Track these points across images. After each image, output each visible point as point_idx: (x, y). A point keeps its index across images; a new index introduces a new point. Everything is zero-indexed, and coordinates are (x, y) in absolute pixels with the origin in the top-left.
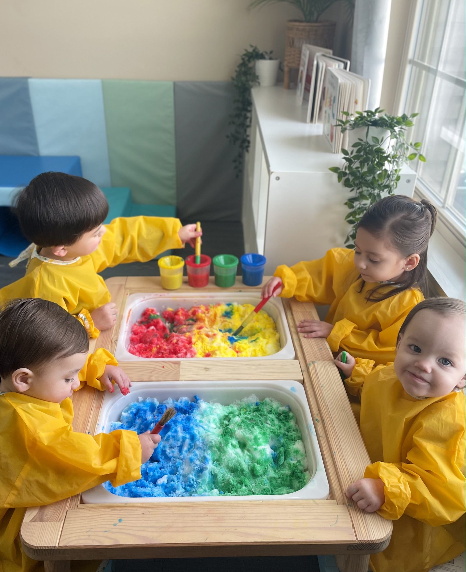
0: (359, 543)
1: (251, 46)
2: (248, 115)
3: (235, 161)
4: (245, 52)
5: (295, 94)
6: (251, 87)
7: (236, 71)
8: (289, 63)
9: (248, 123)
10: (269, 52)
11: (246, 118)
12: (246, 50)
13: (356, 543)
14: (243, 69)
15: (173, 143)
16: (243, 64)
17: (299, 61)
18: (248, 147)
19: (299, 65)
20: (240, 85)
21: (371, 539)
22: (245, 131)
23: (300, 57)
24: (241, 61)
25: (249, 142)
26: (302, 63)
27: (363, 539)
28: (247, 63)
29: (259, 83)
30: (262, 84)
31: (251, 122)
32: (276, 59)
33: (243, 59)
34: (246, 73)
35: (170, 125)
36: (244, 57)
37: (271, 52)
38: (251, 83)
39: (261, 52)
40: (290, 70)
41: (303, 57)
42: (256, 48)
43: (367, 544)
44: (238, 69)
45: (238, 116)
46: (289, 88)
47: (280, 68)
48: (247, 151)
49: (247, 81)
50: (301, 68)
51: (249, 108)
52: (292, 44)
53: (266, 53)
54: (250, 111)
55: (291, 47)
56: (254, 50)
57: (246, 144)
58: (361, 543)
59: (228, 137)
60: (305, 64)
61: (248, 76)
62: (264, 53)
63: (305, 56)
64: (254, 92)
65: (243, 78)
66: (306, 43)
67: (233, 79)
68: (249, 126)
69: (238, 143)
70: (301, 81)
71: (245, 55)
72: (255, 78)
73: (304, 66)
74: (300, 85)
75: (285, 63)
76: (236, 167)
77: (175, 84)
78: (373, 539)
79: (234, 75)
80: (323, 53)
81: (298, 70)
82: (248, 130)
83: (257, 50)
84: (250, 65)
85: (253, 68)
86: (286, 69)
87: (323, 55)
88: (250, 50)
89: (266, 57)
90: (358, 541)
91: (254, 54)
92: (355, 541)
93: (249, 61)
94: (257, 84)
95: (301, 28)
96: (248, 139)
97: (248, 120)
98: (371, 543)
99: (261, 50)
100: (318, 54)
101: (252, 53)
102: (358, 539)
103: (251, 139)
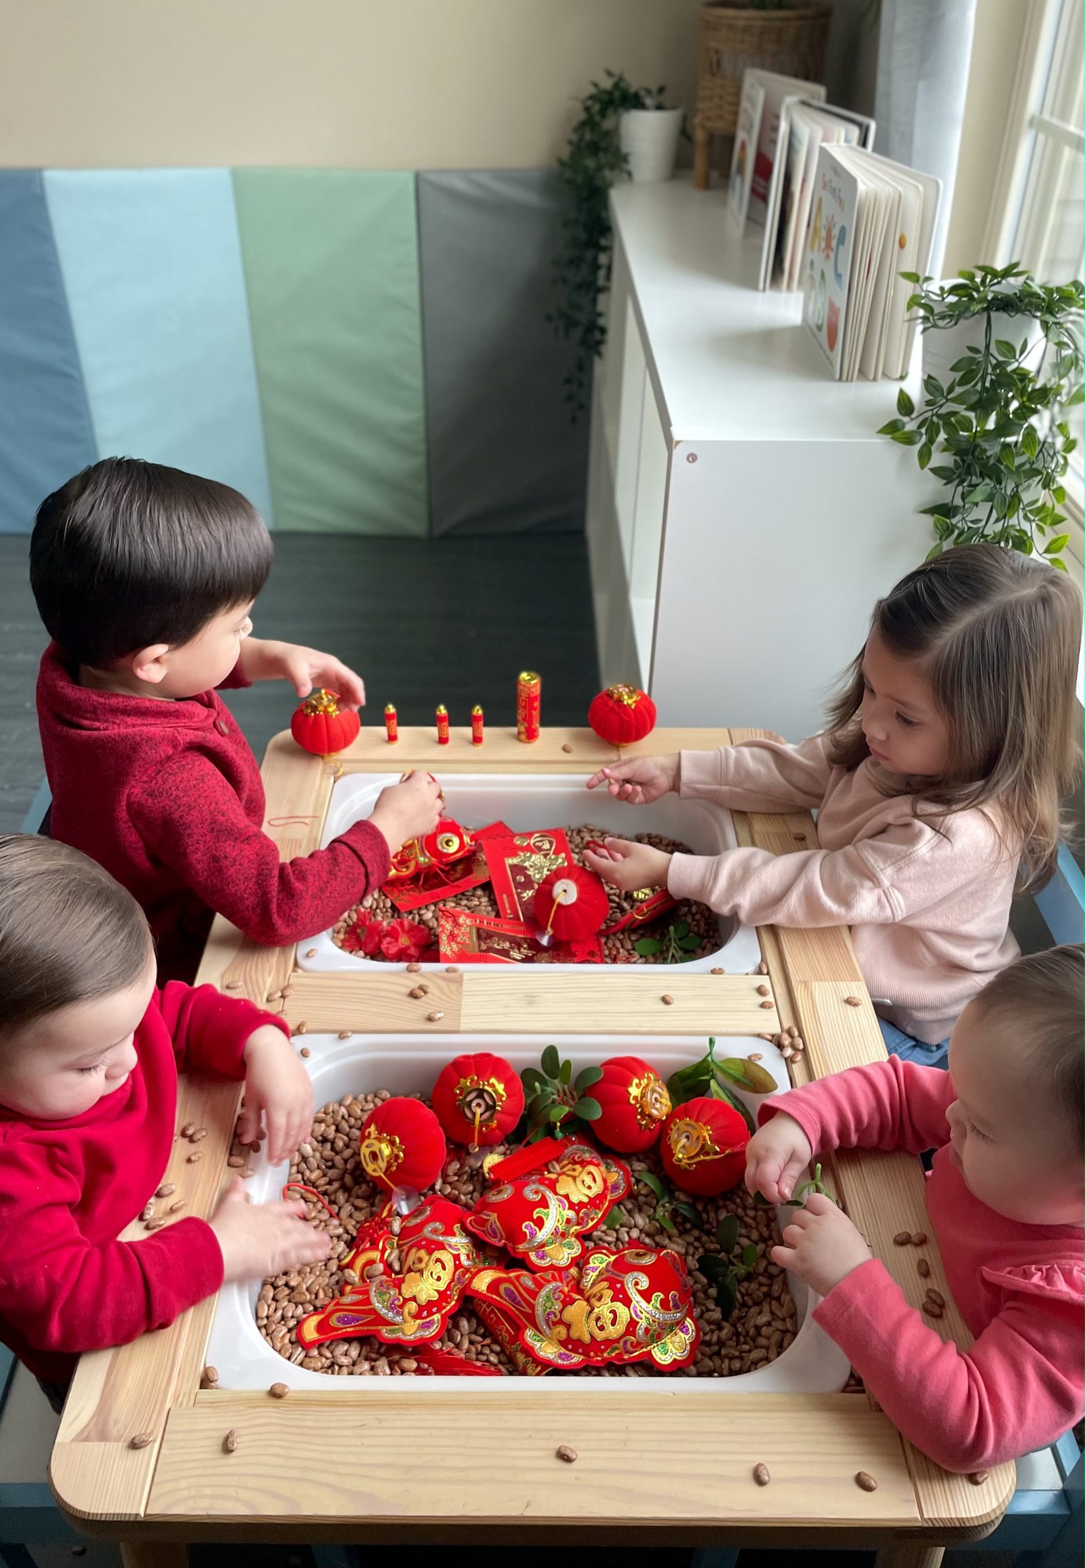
0: (925, 1525)
1: (609, 74)
2: (603, 259)
3: (568, 381)
4: (592, 90)
5: (724, 203)
6: (610, 185)
7: (570, 142)
8: (709, 119)
9: (601, 282)
10: (654, 89)
11: (596, 267)
12: (595, 85)
13: (920, 1524)
14: (588, 137)
15: (415, 335)
16: (589, 123)
17: (736, 114)
18: (600, 342)
19: (734, 124)
20: (580, 179)
21: (959, 1516)
22: (594, 301)
23: (737, 104)
24: (582, 116)
25: (603, 331)
26: (742, 120)
27: (936, 1516)
28: (597, 118)
29: (630, 174)
30: (636, 176)
31: (608, 277)
32: (674, 108)
33: (587, 109)
34: (594, 148)
35: (409, 290)
36: (589, 103)
37: (661, 90)
38: (607, 173)
39: (633, 90)
40: (711, 139)
41: (745, 104)
42: (621, 79)
43: (948, 1528)
44: (574, 137)
45: (575, 262)
46: (706, 185)
47: (684, 134)
48: (599, 354)
49: (600, 168)
50: (741, 136)
51: (603, 242)
52: (715, 68)
53: (649, 92)
54: (607, 249)
55: (713, 74)
56: (616, 85)
57: (597, 335)
58: (931, 1525)
59: (549, 318)
60: (751, 126)
61: (602, 155)
62: (642, 93)
63: (752, 101)
64: (617, 197)
65: (590, 163)
66: (754, 65)
67: (562, 163)
68: (605, 289)
69: (577, 333)
70: (741, 170)
71: (591, 97)
72: (619, 160)
73: (749, 131)
74: (738, 180)
75: (698, 120)
76: (570, 398)
77: (418, 177)
78: (964, 1516)
79: (565, 152)
80: (805, 97)
81: (731, 139)
82: (601, 298)
83: (622, 85)
84: (607, 124)
85: (614, 133)
86: (700, 136)
87: (804, 103)
88: (607, 84)
89: (649, 101)
90: (925, 1520)
91: (617, 94)
92: (916, 1520)
93: (603, 113)
94: (625, 176)
95: (741, 23)
96: (601, 321)
97: (602, 273)
98: (958, 1525)
99: (634, 84)
100: (790, 100)
101: (610, 93)
102: (926, 1516)
103: (610, 322)
